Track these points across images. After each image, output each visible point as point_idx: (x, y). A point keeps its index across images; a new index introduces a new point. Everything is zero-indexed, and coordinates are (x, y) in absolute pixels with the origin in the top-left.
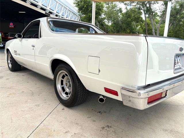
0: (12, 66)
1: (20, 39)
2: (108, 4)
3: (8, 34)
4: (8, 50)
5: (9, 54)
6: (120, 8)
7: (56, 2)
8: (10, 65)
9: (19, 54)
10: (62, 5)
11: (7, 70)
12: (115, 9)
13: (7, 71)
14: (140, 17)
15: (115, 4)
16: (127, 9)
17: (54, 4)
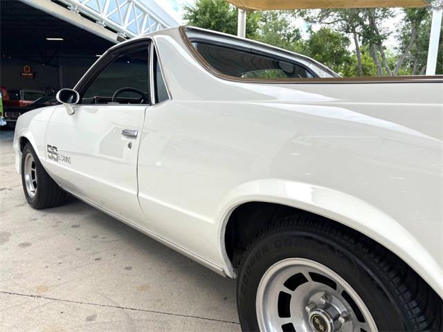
0: (39, 194)
1: (71, 107)
2: (266, 21)
3: (19, 94)
4: (24, 142)
5: (29, 154)
6: (296, 28)
7: (142, 13)
8: (31, 189)
9: (67, 159)
10: (156, 20)
11: (22, 203)
12: (283, 32)
13: (21, 208)
14: (344, 52)
15: (283, 20)
16: (312, 32)
17: (137, 18)
